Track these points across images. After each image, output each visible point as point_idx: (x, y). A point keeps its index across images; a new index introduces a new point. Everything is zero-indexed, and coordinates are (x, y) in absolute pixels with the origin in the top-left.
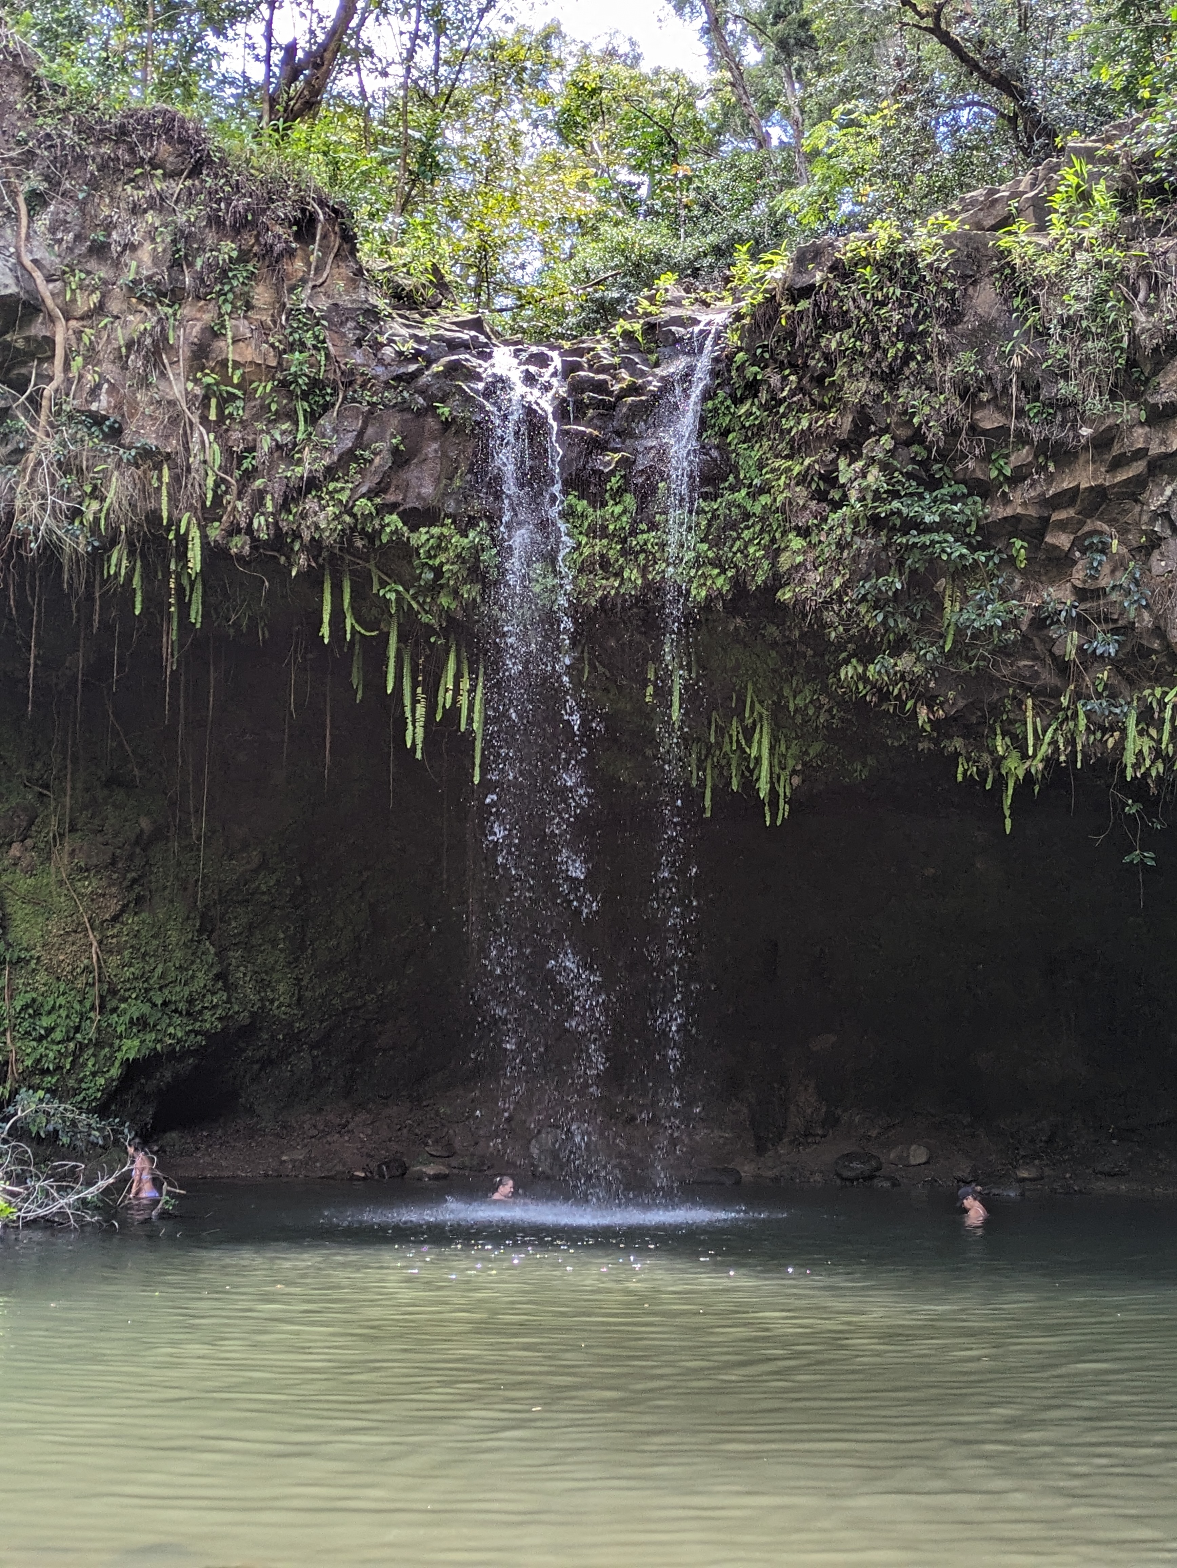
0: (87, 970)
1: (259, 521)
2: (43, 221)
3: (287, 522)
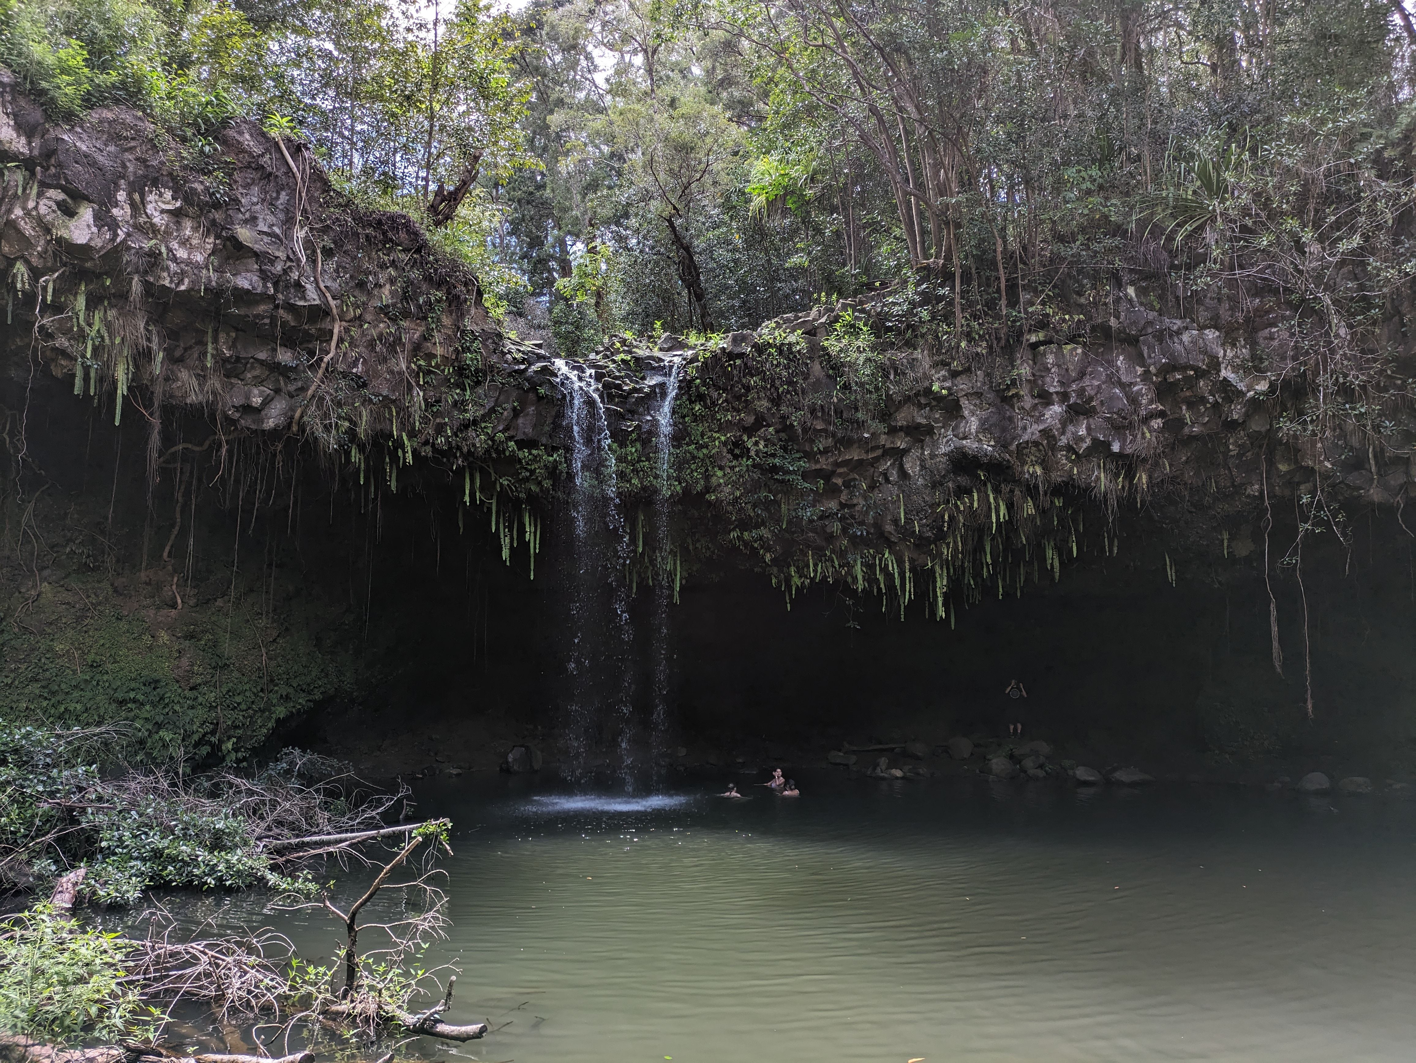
0: (259, 669)
1: (441, 440)
2: (331, 265)
3: (456, 441)
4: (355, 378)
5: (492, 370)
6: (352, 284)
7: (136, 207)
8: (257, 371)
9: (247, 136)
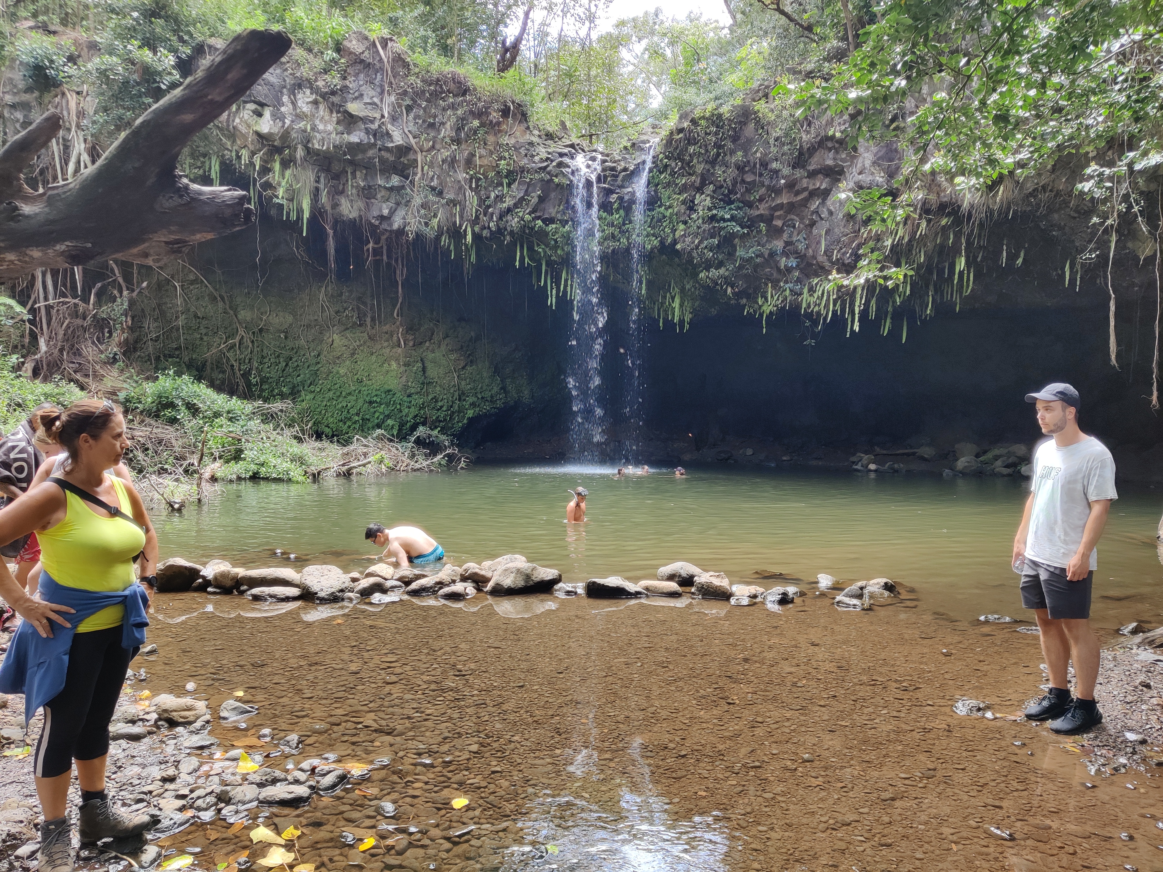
0: (454, 386)
1: (492, 224)
2: (412, 116)
3: (502, 224)
4: (433, 189)
5: (523, 170)
6: (425, 125)
7: (294, 104)
8: (383, 193)
9: (354, 42)
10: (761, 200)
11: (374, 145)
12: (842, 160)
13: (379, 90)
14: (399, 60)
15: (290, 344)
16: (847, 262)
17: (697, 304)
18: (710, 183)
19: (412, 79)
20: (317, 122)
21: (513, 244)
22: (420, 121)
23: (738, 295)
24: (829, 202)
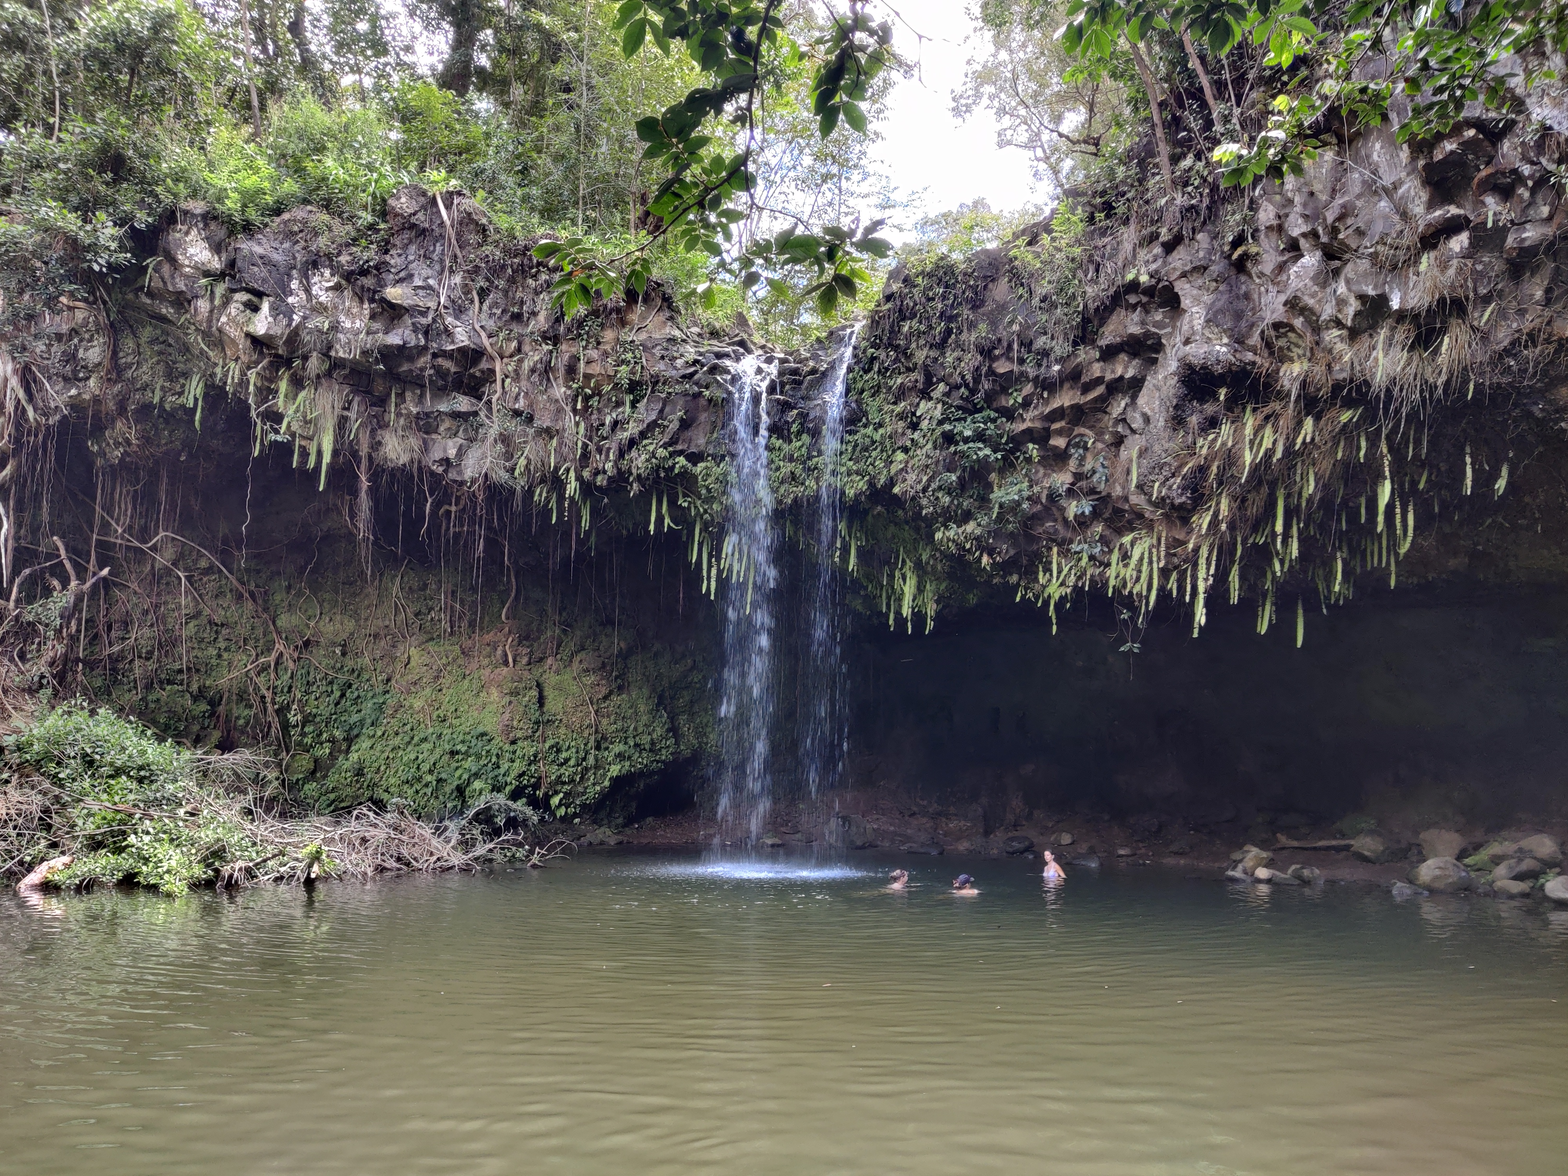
1: (609, 466)
2: (487, 304)
3: (623, 465)
4: (517, 413)
5: (655, 381)
6: (507, 317)
7: (308, 291)
8: (447, 424)
9: (403, 200)
10: (1026, 404)
11: (425, 348)
12: (1157, 324)
13: (437, 267)
14: (468, 220)
15: (350, 663)
16: (1178, 501)
17: (943, 586)
18: (938, 382)
19: (488, 249)
20: (342, 318)
21: (644, 498)
22: (499, 312)
23: (1006, 567)
24: (1141, 401)
